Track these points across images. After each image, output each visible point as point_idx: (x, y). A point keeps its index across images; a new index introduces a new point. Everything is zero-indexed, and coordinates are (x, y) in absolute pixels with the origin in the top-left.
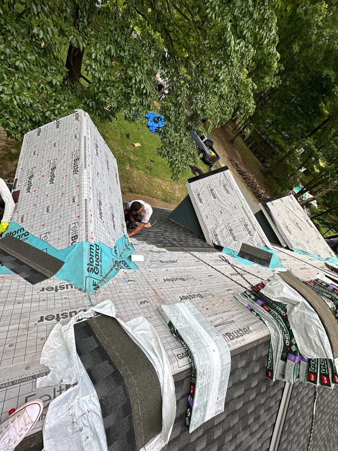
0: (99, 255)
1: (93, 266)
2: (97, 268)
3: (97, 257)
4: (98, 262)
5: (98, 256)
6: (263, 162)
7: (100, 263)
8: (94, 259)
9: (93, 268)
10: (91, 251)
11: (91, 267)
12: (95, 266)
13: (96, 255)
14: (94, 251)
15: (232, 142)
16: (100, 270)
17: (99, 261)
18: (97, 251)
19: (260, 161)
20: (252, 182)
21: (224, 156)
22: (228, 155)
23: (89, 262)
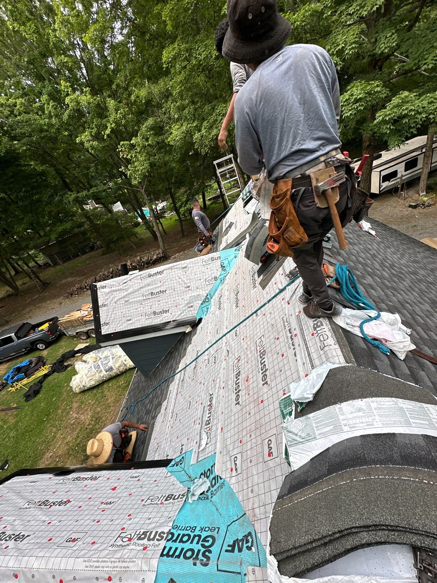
0: (182, 533)
1: (199, 551)
2: (205, 540)
3: (185, 539)
4: (195, 536)
5: (184, 535)
6: (92, 249)
7: (197, 532)
8: (187, 546)
9: (203, 550)
10: (172, 556)
11: (200, 556)
12: (199, 547)
13: (181, 541)
14: (174, 545)
15: (45, 285)
16: (209, 533)
17: (192, 535)
18: (174, 538)
19: (89, 252)
20: (112, 273)
21: (61, 303)
22: (62, 298)
23: (191, 561)
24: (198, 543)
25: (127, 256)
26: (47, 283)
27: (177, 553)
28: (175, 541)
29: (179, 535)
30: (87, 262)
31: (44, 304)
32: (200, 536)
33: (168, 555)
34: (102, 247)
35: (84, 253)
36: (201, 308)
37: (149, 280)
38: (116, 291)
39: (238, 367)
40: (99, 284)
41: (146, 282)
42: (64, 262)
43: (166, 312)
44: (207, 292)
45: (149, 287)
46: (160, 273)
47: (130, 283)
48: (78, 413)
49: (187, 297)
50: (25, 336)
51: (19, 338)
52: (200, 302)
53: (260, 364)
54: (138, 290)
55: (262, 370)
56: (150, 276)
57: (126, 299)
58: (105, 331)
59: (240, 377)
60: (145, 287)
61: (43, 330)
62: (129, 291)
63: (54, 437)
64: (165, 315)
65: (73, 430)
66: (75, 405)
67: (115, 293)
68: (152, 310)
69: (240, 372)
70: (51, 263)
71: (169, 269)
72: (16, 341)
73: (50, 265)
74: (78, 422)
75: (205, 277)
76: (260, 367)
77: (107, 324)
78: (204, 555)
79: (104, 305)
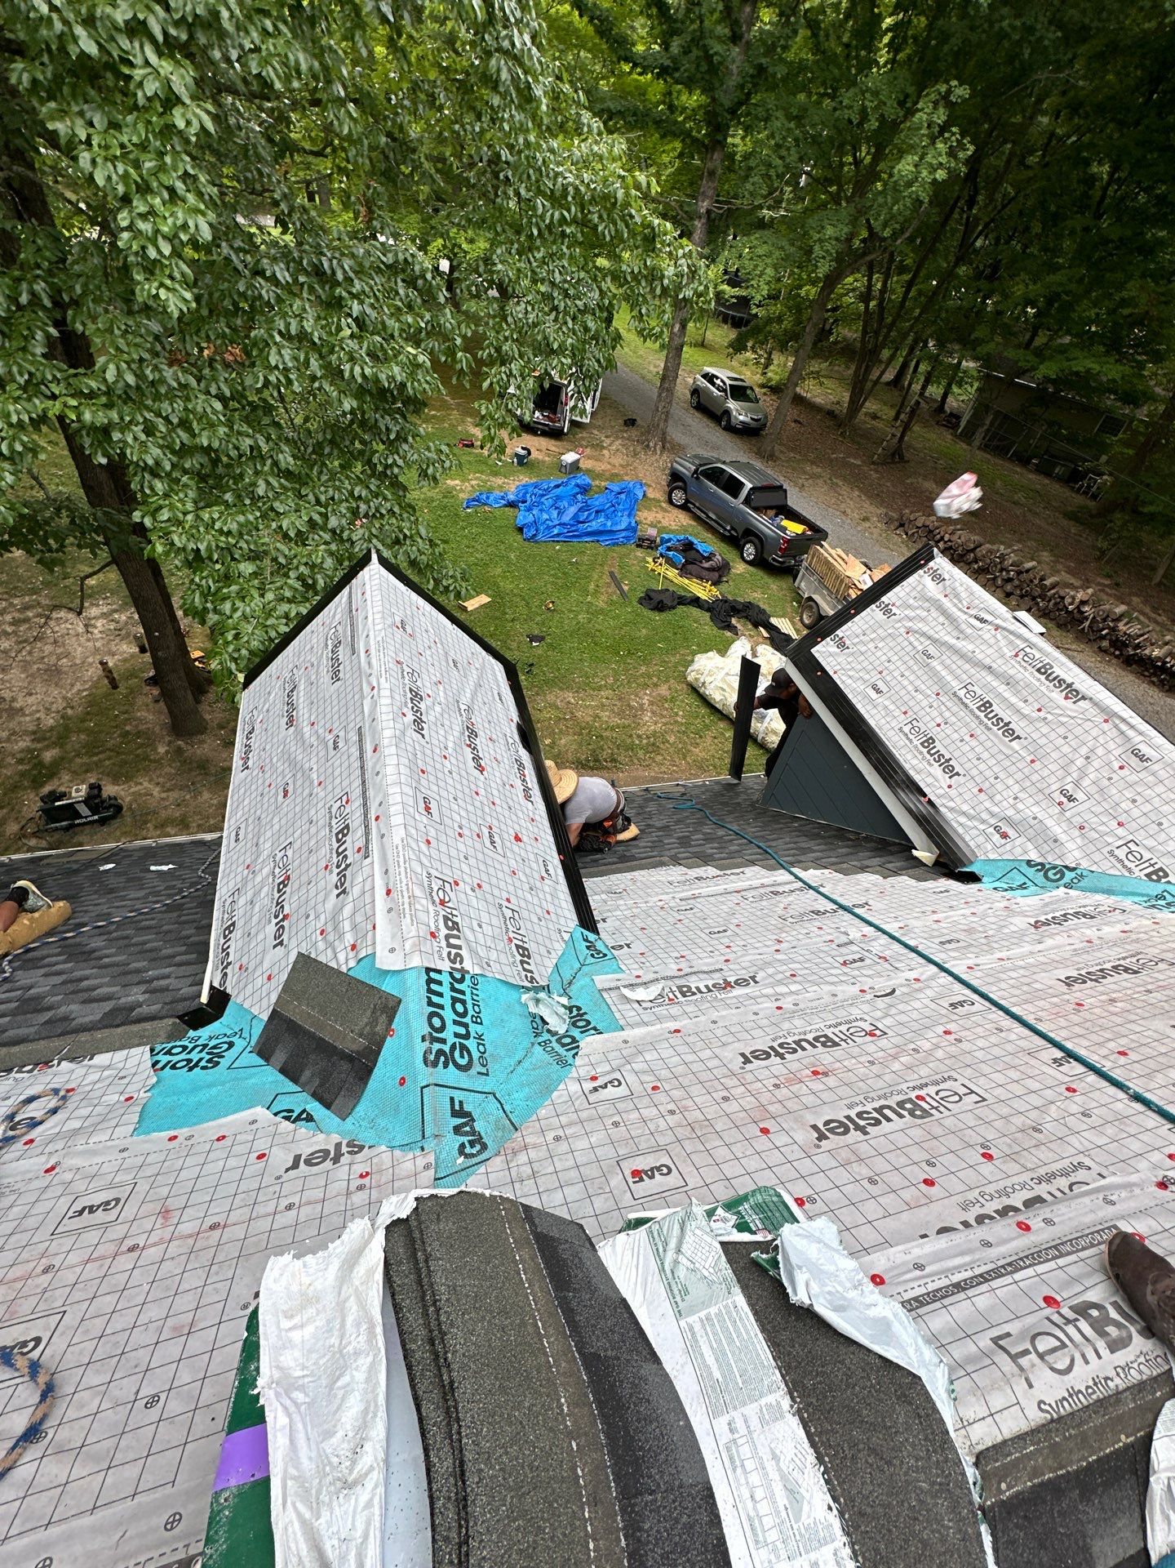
0: (468, 998)
1: (443, 1041)
2: (463, 1048)
3: (459, 1007)
4: (466, 1026)
5: (463, 1002)
6: (1073, 478)
7: (473, 1028)
8: (448, 1014)
9: (447, 1048)
10: (430, 991)
11: (436, 1046)
12: (451, 1040)
13: (454, 1000)
14: (445, 989)
15: (896, 457)
16: (476, 1055)
17: (467, 1020)
18: (457, 986)
19: (1059, 479)
20: (1019, 573)
21: (866, 519)
22: (882, 511)
23: (427, 1030)
24: (457, 1035)
25: (1108, 576)
26: (901, 457)
27: (435, 999)
28: (453, 989)
29: (463, 993)
30: (1019, 496)
31: (845, 490)
32: (467, 1036)
33: (430, 981)
34: (1094, 497)
35: (1044, 470)
36: (1014, 866)
37: (1031, 677)
38: (944, 612)
39: (849, 1037)
40: (941, 562)
41: (1015, 670)
42: (985, 447)
43: (949, 769)
44: (1085, 864)
45: (1002, 688)
46: (1072, 692)
47: (987, 632)
48: (651, 703)
49: (1030, 808)
50: (755, 509)
51: (747, 502)
52: (1034, 856)
53: (877, 1105)
54: (978, 664)
55: (859, 1115)
56: (1044, 671)
57: (932, 650)
58: (824, 651)
59: (820, 1049)
60: (997, 675)
61: (784, 529)
62: (959, 644)
63: (600, 689)
64: (937, 770)
65: (620, 714)
66: (663, 690)
67: (935, 613)
68: (934, 732)
69: (836, 1044)
70: (963, 424)
71: (1103, 709)
72: (738, 503)
73: (955, 427)
74: (635, 714)
75: (1140, 836)
76: (869, 1108)
77: (842, 645)
78: (440, 1052)
79: (887, 611)
